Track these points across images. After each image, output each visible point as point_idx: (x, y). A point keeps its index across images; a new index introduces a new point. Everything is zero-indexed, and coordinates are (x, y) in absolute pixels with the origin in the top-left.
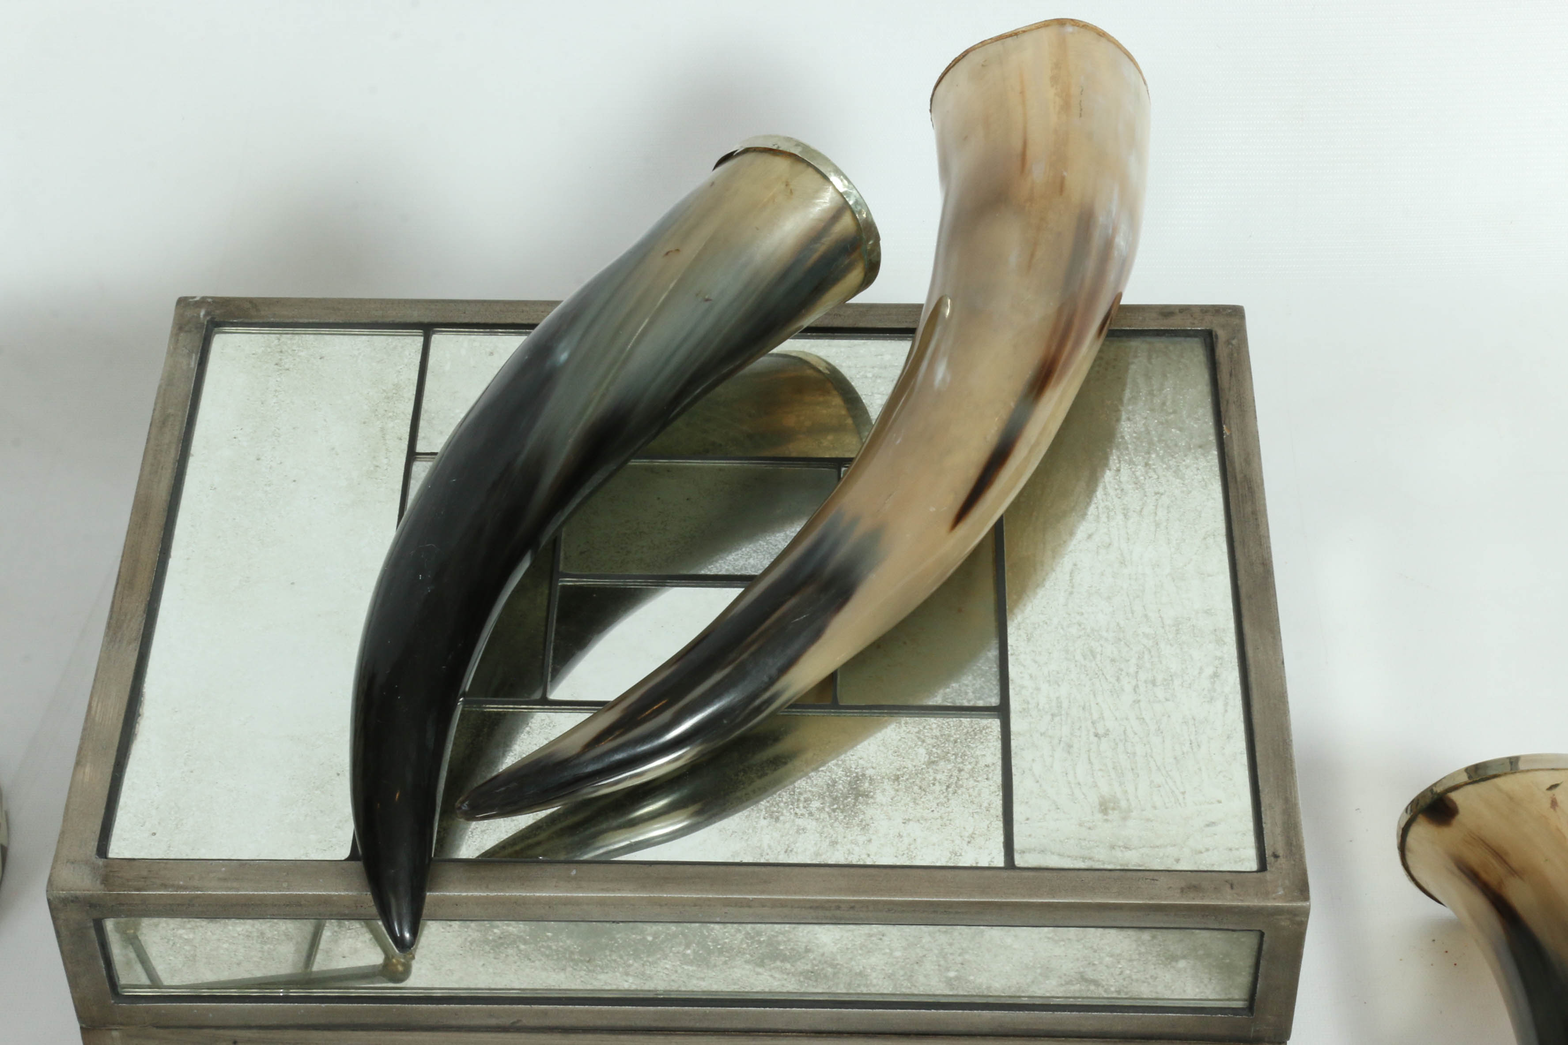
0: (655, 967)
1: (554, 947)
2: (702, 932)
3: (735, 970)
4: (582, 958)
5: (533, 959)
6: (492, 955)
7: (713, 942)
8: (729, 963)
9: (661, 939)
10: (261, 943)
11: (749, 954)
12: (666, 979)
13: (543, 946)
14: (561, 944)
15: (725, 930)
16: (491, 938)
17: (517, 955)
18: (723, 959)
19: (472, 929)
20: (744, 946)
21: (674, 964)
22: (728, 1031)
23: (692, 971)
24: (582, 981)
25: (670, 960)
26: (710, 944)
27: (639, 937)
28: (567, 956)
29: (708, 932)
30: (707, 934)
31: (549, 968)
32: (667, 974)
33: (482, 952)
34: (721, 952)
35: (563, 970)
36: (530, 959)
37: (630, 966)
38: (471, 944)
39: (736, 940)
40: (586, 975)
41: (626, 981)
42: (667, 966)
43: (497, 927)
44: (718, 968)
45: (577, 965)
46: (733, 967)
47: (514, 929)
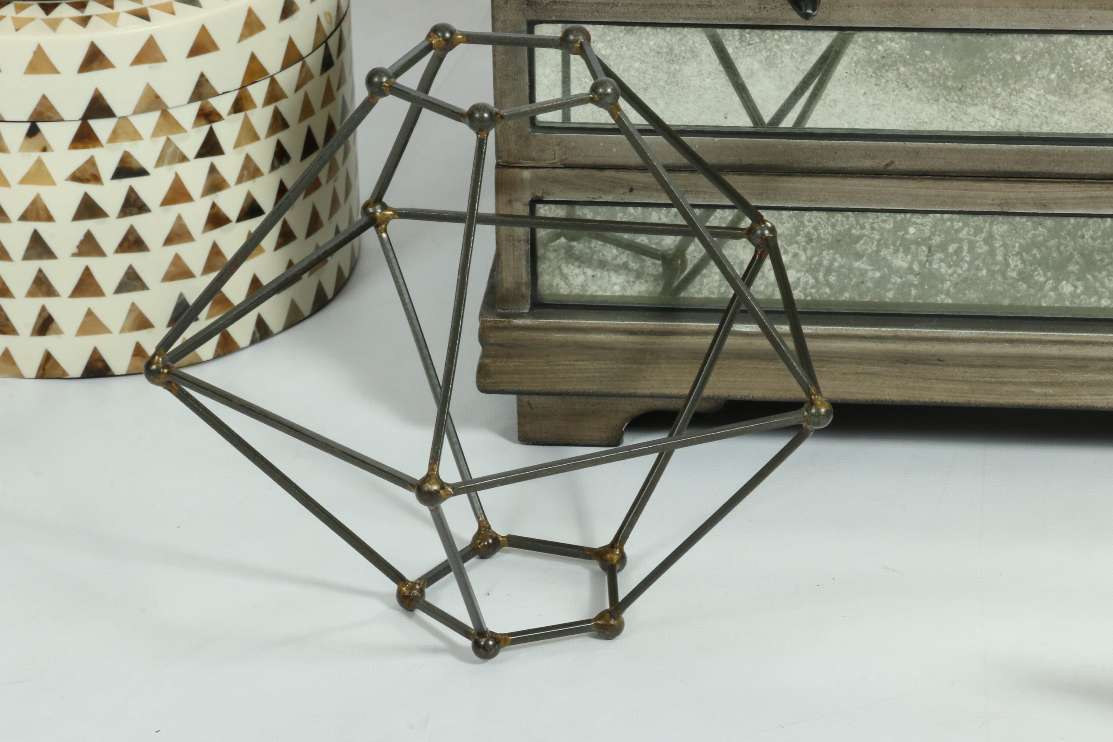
0: (1021, 98)
1: (931, 71)
2: (1066, 50)
3: (1094, 100)
4: (955, 85)
5: (910, 86)
6: (873, 81)
7: (1075, 63)
8: (1089, 91)
9: (1028, 58)
10: (669, 62)
11: (1108, 79)
12: (1031, 114)
13: (920, 69)
14: (937, 66)
15: (1088, 47)
16: (874, 57)
17: (896, 81)
18: (1084, 86)
19: (859, 45)
20: (1104, 68)
21: (1038, 93)
22: (1084, 179)
23: (1055, 103)
24: (953, 116)
25: (1035, 88)
26: (1073, 65)
27: (1009, 57)
28: (942, 82)
29: (1072, 50)
30: (1071, 52)
31: (924, 99)
32: (1031, 107)
33: (865, 76)
34: (1082, 76)
35: (936, 100)
36: (908, 86)
37: (998, 95)
38: (856, 65)
39: (1097, 60)
40: (957, 107)
41: (993, 116)
42: (1033, 96)
43: (881, 43)
44: (1078, 99)
45: (949, 94)
46: (1093, 97)
47: (897, 46)
